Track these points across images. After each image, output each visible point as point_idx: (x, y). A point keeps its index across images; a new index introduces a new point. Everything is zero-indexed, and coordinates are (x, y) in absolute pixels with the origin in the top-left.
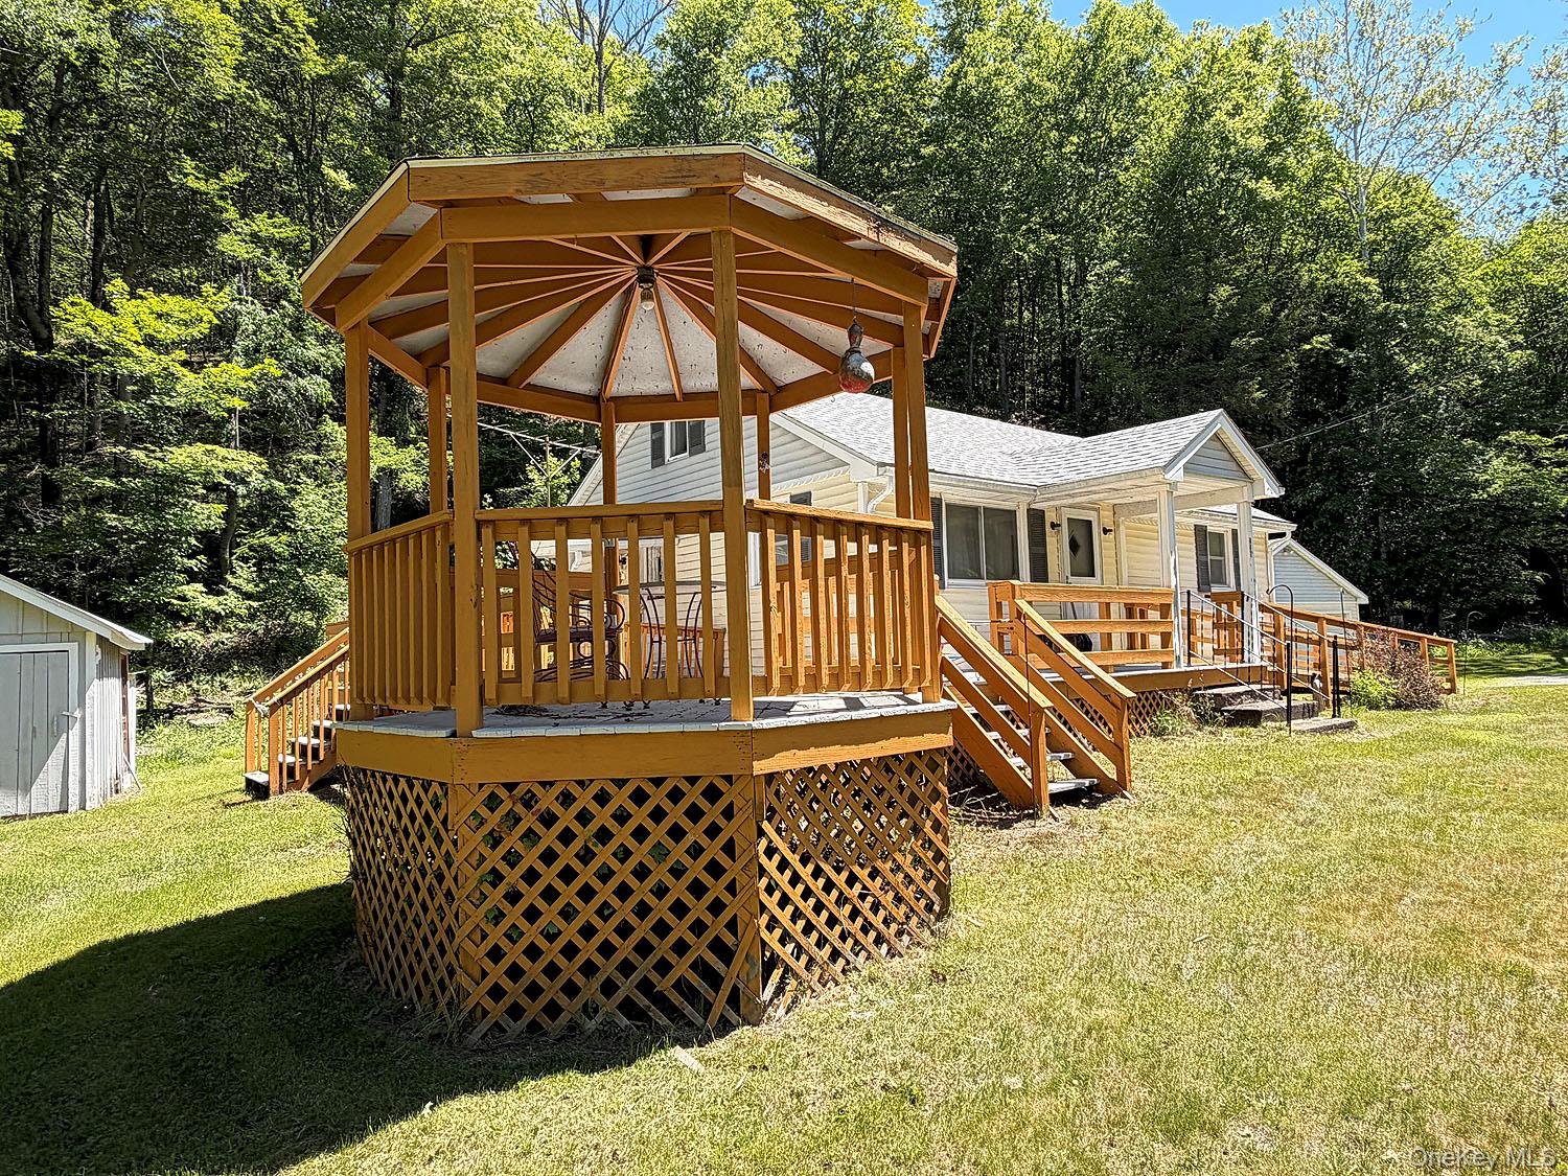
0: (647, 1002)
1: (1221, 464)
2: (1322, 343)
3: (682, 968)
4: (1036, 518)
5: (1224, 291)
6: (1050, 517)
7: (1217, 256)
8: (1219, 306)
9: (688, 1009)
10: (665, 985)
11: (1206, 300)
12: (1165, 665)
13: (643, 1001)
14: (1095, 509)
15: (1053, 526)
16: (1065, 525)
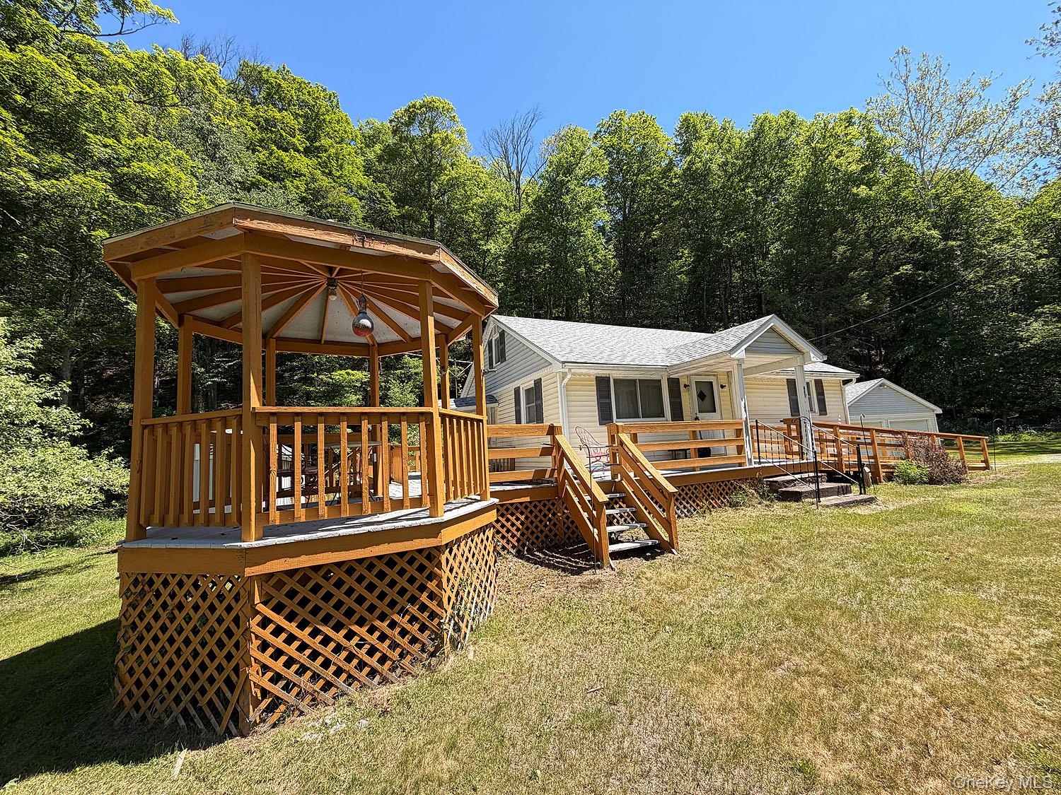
0: (194, 712)
1: (777, 345)
2: (906, 270)
3: (211, 694)
4: (674, 384)
5: (841, 249)
6: (683, 382)
7: (835, 231)
8: (839, 257)
9: (213, 720)
10: (203, 702)
11: (830, 256)
12: (740, 465)
13: (192, 712)
14: (714, 375)
15: (685, 386)
16: (694, 386)
